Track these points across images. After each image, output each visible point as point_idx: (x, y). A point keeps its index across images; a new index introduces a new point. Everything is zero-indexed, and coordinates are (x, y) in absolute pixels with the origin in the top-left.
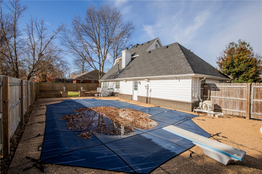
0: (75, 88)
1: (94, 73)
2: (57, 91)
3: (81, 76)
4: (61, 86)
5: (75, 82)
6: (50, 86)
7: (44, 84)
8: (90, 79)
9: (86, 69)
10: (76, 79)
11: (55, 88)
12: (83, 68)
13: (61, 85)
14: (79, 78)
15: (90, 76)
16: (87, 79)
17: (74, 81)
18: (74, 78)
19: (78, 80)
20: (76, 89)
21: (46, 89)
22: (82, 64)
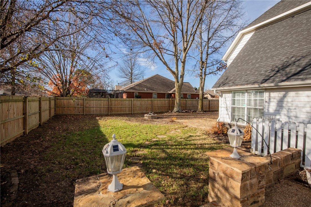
0: (127, 109)
1: (155, 80)
2: (93, 115)
3: (134, 86)
4: (100, 105)
5: (125, 96)
6: (78, 105)
7: (65, 101)
8: (151, 91)
9: (135, 78)
10: (127, 90)
11: (87, 109)
12: (132, 77)
13: (99, 102)
14: (131, 88)
15: (148, 85)
16: (145, 91)
17: (124, 94)
18: (123, 88)
19: (130, 92)
20: (129, 111)
21: (69, 113)
22: (130, 71)
